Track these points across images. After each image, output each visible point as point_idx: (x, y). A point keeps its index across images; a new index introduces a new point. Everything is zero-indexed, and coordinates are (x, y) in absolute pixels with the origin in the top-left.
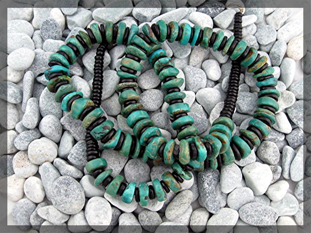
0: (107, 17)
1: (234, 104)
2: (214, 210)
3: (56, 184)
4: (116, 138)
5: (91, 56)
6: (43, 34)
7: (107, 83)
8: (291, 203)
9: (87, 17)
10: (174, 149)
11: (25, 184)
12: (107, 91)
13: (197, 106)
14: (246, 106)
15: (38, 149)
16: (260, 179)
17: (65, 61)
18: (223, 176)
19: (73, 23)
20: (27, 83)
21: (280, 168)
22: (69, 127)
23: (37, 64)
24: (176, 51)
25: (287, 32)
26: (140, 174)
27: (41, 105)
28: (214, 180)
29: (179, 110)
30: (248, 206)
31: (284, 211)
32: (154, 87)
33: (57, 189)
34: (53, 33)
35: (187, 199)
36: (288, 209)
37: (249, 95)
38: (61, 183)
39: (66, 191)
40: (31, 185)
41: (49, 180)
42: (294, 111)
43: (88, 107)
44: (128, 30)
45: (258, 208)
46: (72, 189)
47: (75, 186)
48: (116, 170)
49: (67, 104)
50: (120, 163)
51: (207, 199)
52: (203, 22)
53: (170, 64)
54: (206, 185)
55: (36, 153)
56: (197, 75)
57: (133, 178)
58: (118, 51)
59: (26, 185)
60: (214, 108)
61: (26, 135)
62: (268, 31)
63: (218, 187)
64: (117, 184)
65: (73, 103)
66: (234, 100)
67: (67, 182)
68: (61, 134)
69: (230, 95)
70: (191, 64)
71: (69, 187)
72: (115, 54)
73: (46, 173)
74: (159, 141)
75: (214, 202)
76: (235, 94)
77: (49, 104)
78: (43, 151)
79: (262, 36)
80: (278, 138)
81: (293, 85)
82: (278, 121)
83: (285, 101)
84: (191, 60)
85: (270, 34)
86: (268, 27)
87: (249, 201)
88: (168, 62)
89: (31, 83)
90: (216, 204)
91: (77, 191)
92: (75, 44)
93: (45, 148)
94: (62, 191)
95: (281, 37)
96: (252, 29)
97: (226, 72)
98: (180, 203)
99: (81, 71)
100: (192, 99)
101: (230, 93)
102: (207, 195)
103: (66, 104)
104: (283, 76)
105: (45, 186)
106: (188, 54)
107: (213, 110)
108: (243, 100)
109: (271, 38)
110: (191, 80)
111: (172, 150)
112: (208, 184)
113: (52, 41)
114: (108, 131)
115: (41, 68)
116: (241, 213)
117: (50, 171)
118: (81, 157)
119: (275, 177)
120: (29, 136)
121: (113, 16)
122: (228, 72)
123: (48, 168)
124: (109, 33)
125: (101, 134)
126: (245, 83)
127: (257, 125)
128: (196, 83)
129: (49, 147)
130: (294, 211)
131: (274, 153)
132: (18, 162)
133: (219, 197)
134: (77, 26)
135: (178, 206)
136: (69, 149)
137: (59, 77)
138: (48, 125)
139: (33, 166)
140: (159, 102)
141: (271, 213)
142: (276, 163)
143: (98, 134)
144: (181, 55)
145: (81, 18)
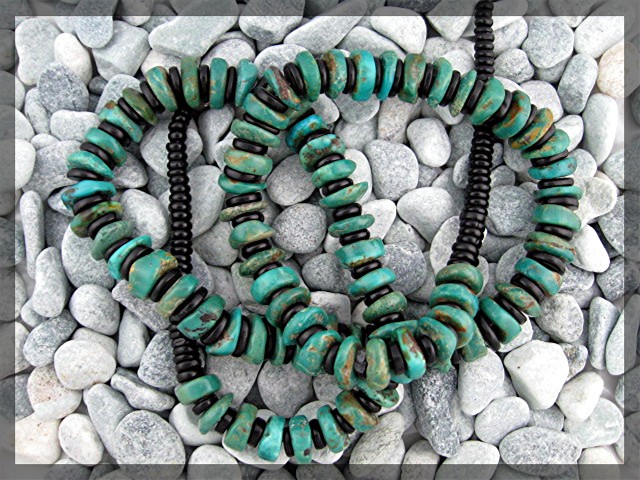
0: (184, 45)
1: (481, 226)
2: (448, 452)
3: (122, 431)
4: (232, 336)
5: (158, 141)
6: (46, 99)
7: (200, 198)
8: (607, 419)
9: (139, 47)
10: (356, 360)
11: (60, 433)
12: (203, 218)
13: (402, 228)
14: (508, 222)
15: (75, 363)
16: (542, 379)
17: (102, 168)
18: (464, 379)
19: (108, 65)
20: (28, 221)
21: (584, 351)
22: (132, 306)
23: (43, 170)
24: (347, 109)
25: (597, 32)
26: (290, 390)
27: (67, 264)
28: (446, 388)
29: (361, 258)
30: (518, 437)
31: (592, 438)
32: (304, 198)
33: (125, 443)
34: (67, 96)
35: (392, 434)
36: (601, 433)
37: (515, 194)
38: (132, 429)
39: (144, 444)
40: (73, 436)
41: (107, 423)
42: (615, 220)
43: (164, 275)
44: (233, 73)
45: (539, 441)
46: (156, 439)
47: (161, 433)
48: (240, 391)
49: (120, 270)
50: (247, 374)
51: (433, 431)
52: (402, 32)
53: (334, 148)
54: (430, 403)
55: (72, 371)
56: (397, 163)
57: (277, 399)
58: (217, 122)
59: (63, 434)
60: (439, 232)
61: (45, 334)
62: (554, 35)
63: (454, 401)
64: (245, 430)
65: (132, 269)
66: (480, 217)
67: (143, 426)
68: (118, 318)
69: (473, 205)
70: (382, 134)
71: (149, 436)
72: (211, 129)
73: (99, 408)
74: (322, 342)
75: (448, 436)
76: (483, 202)
77: (83, 259)
78: (85, 367)
79: (540, 49)
80: (581, 285)
81: (612, 159)
82: (579, 249)
83: (593, 202)
84: (382, 126)
85: (558, 42)
86: (554, 25)
87: (520, 424)
88: (330, 147)
89: (36, 220)
90: (452, 438)
91: (166, 442)
92: (118, 124)
93: (88, 359)
94: (136, 445)
95: (583, 46)
96: (517, 32)
97: (461, 143)
98: (377, 445)
99: (141, 175)
100: (389, 216)
101: (473, 201)
102: (433, 422)
103: (116, 269)
104: (589, 139)
105: (100, 432)
106: (374, 114)
107: (436, 237)
108: (502, 208)
109: (562, 52)
110: (384, 175)
111: (352, 363)
112: (433, 399)
113: (67, 115)
114: (213, 323)
115: (53, 178)
116: (504, 451)
117: (106, 403)
118: (166, 372)
119: (573, 369)
120: (52, 334)
121: (196, 39)
122: (466, 144)
123: (101, 399)
124: (190, 89)
125: (199, 332)
126: (504, 163)
127: (531, 275)
128: (395, 180)
129: (96, 357)
130: (613, 436)
131: (570, 319)
132: (38, 390)
133: (457, 421)
134: (117, 71)
135: (373, 451)
136: (138, 353)
137: (94, 209)
138: (87, 309)
139: (71, 394)
140: (317, 233)
141: (566, 448)
142: (576, 338)
143: (194, 331)
144: (358, 117)
145: (124, 54)
